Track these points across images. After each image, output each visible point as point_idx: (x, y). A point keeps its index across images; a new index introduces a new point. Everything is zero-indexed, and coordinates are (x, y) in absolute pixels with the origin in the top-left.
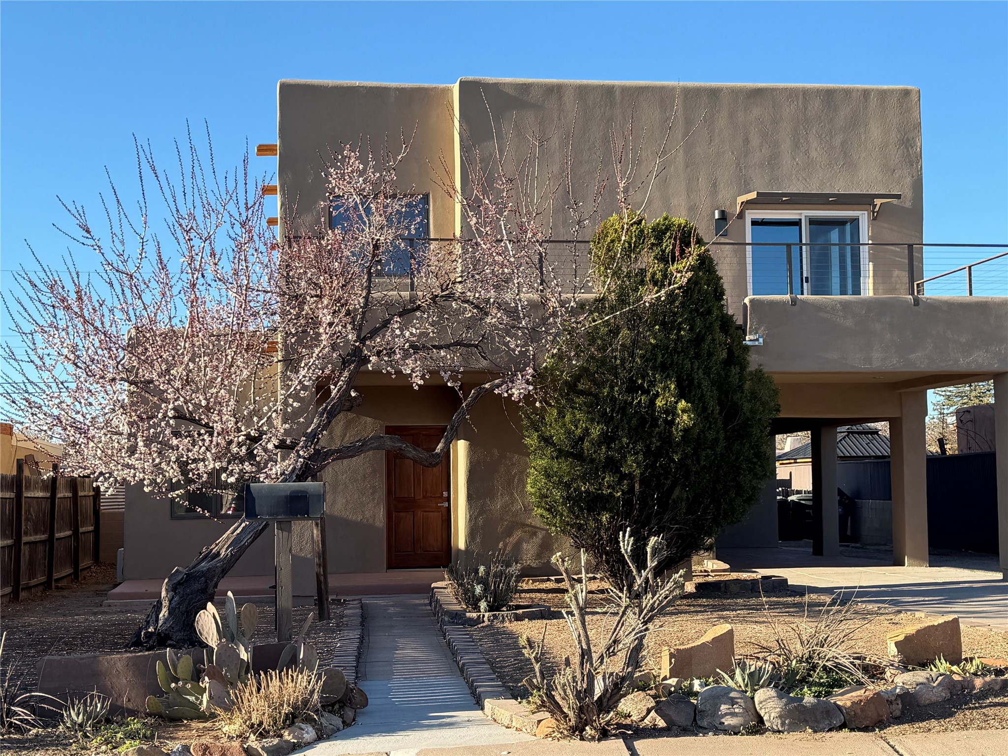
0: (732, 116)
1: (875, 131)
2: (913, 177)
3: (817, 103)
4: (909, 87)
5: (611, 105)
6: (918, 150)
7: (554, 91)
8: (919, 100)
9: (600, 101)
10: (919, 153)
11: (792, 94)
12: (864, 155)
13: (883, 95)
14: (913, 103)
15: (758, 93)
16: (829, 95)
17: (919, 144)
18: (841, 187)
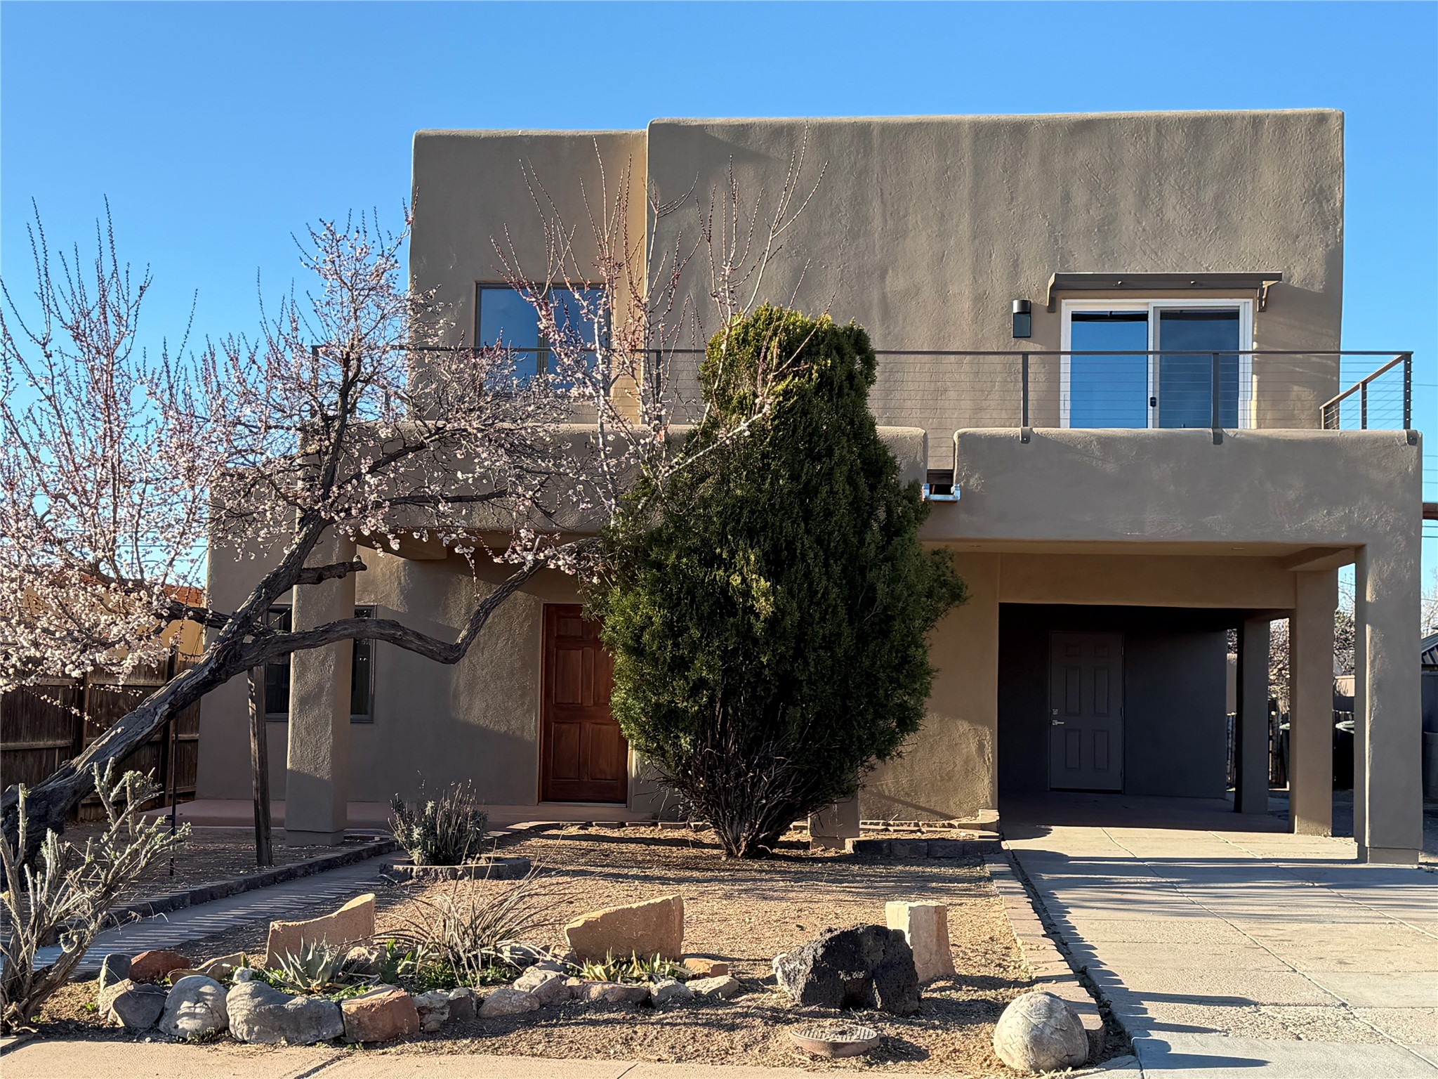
0: (1045, 160)
1: (1269, 178)
2: (1327, 246)
3: (1178, 139)
4: (1327, 110)
5: (865, 151)
6: (1338, 204)
7: (783, 134)
8: (1342, 129)
9: (850, 146)
10: (1339, 211)
11: (1140, 127)
12: (1249, 214)
13: (1283, 122)
14: (1332, 134)
15: (1085, 127)
16: (1198, 127)
17: (1339, 196)
18: (1211, 264)
